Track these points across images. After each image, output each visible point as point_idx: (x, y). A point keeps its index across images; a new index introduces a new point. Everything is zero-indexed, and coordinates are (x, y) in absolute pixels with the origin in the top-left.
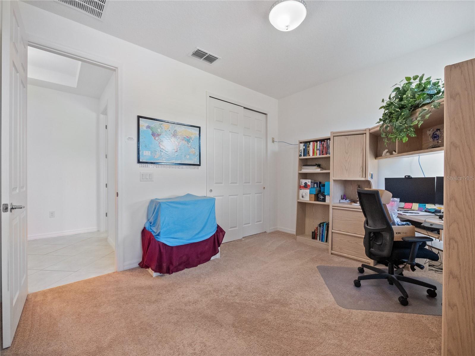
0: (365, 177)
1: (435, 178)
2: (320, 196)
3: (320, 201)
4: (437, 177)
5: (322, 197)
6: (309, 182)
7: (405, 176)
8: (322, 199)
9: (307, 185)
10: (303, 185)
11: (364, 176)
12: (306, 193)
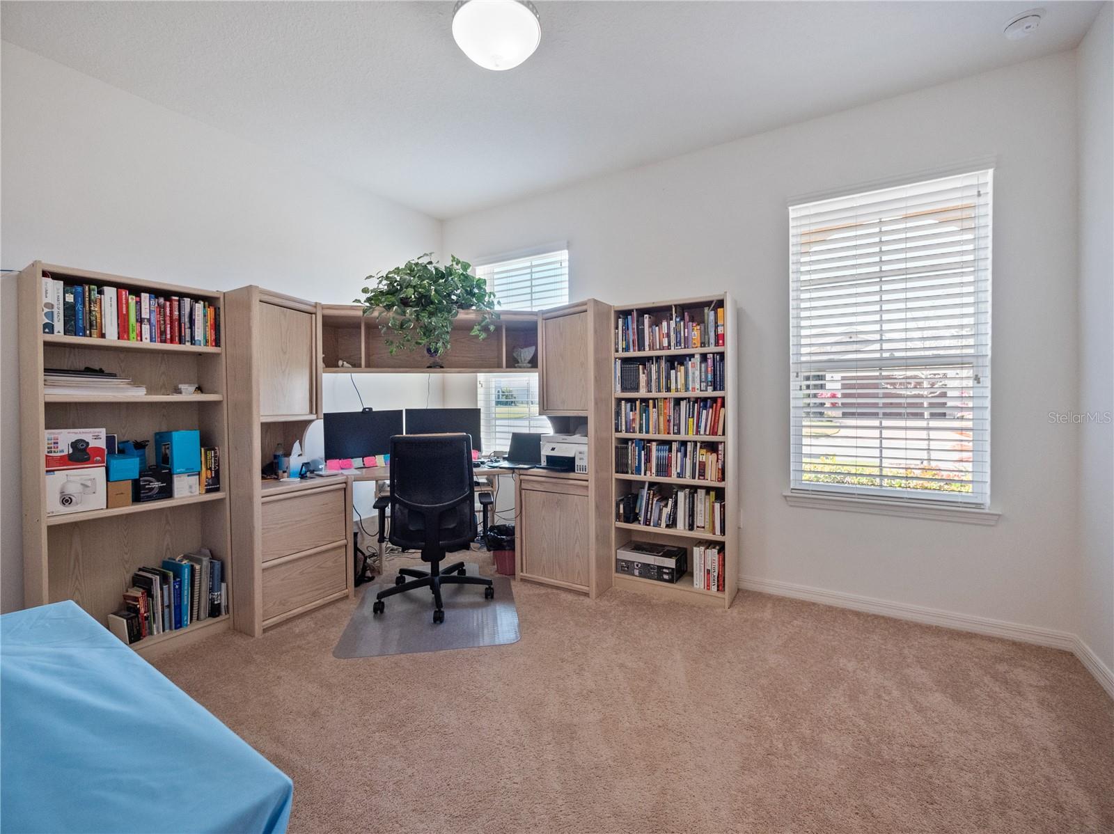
0: (316, 413)
1: (402, 411)
2: (145, 481)
3: (150, 499)
4: (406, 410)
5: (156, 485)
6: (96, 438)
7: (364, 409)
8: (156, 491)
9: (85, 450)
10: (66, 453)
11: (314, 412)
12: (89, 483)
